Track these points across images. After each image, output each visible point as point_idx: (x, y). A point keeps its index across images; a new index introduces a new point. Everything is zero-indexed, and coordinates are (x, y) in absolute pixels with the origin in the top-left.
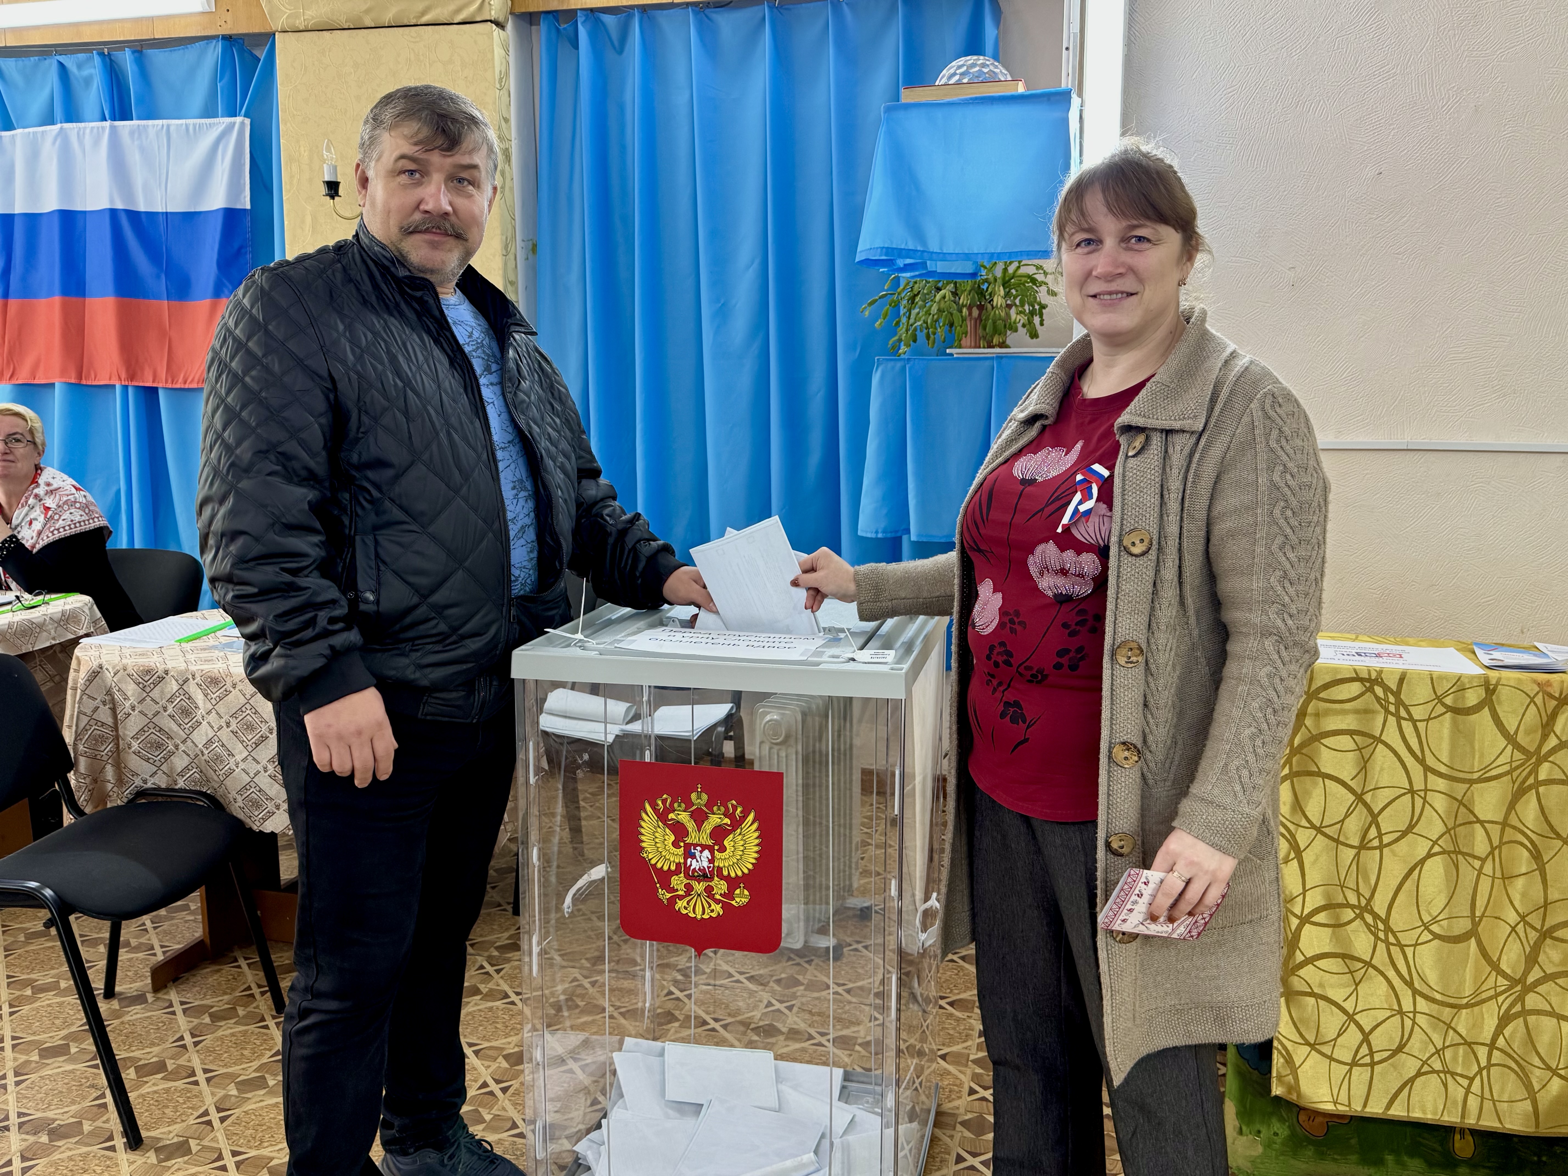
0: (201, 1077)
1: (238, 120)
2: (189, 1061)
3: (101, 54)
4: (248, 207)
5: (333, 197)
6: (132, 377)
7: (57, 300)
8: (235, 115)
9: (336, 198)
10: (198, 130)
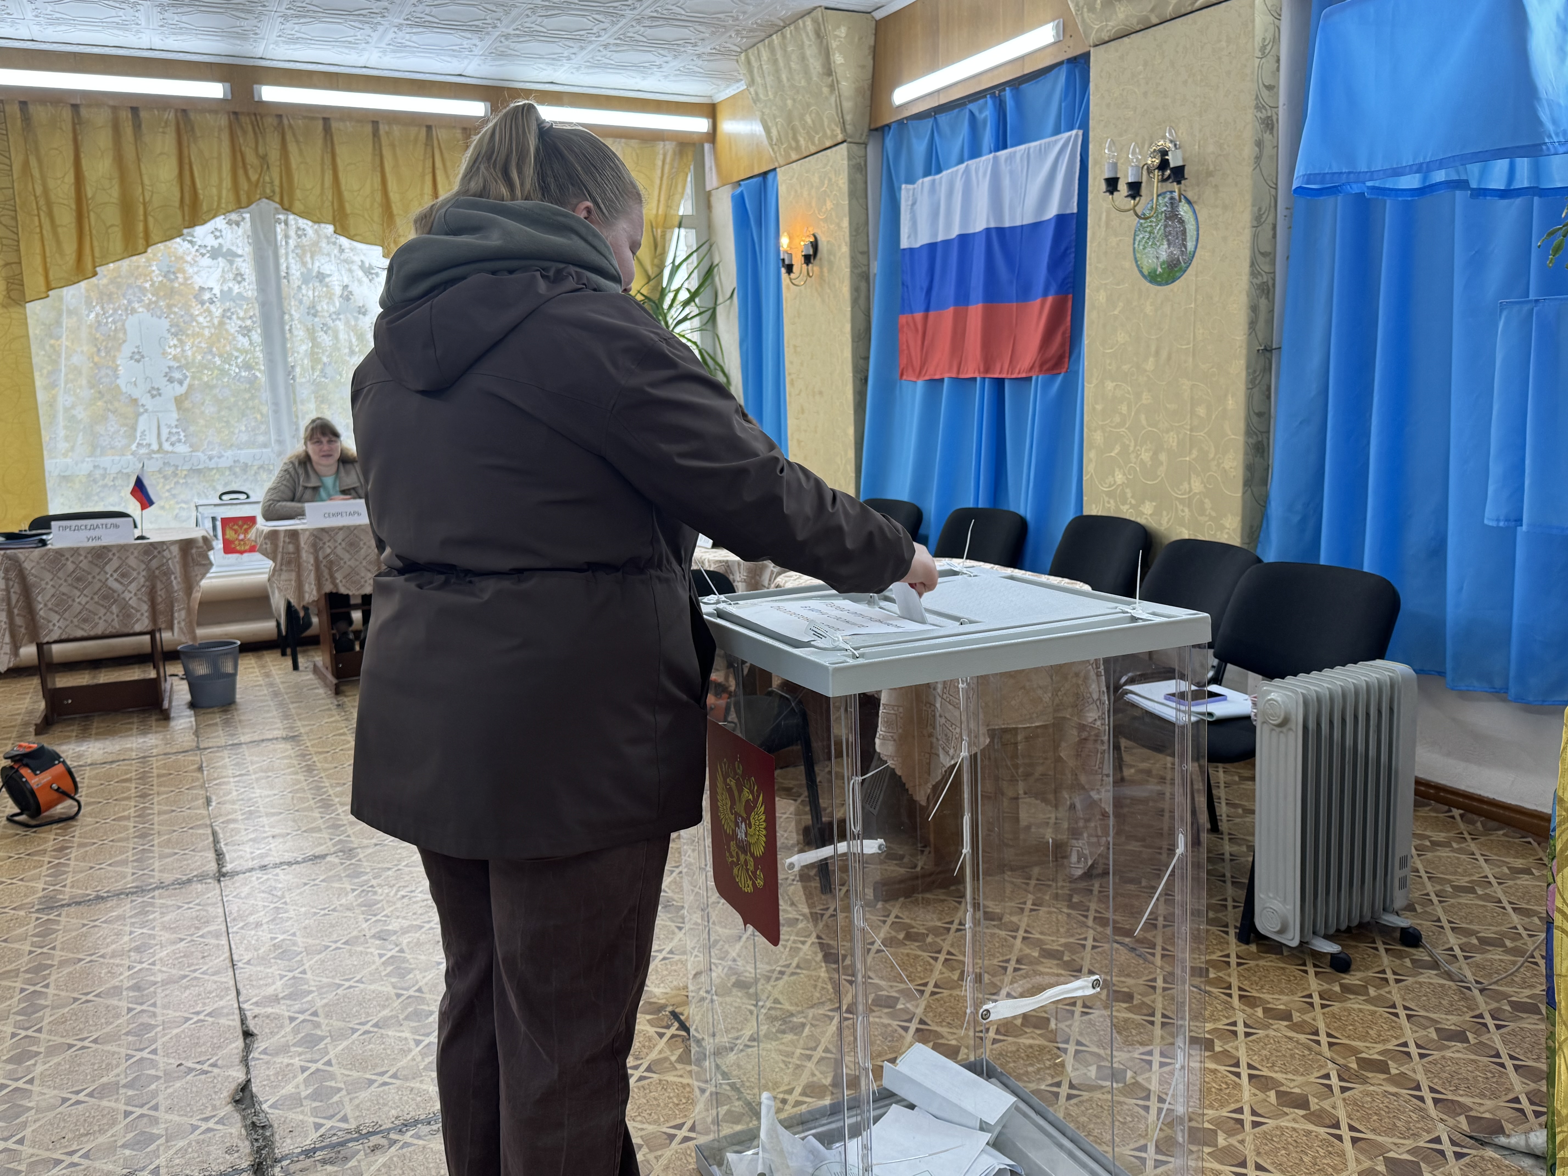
0: (1158, 1019)
1: (1074, 132)
2: (1153, 1002)
3: (993, 96)
4: (1075, 211)
5: (1112, 193)
6: (987, 370)
7: (980, 305)
8: (1072, 129)
9: (1115, 193)
10: (1048, 147)
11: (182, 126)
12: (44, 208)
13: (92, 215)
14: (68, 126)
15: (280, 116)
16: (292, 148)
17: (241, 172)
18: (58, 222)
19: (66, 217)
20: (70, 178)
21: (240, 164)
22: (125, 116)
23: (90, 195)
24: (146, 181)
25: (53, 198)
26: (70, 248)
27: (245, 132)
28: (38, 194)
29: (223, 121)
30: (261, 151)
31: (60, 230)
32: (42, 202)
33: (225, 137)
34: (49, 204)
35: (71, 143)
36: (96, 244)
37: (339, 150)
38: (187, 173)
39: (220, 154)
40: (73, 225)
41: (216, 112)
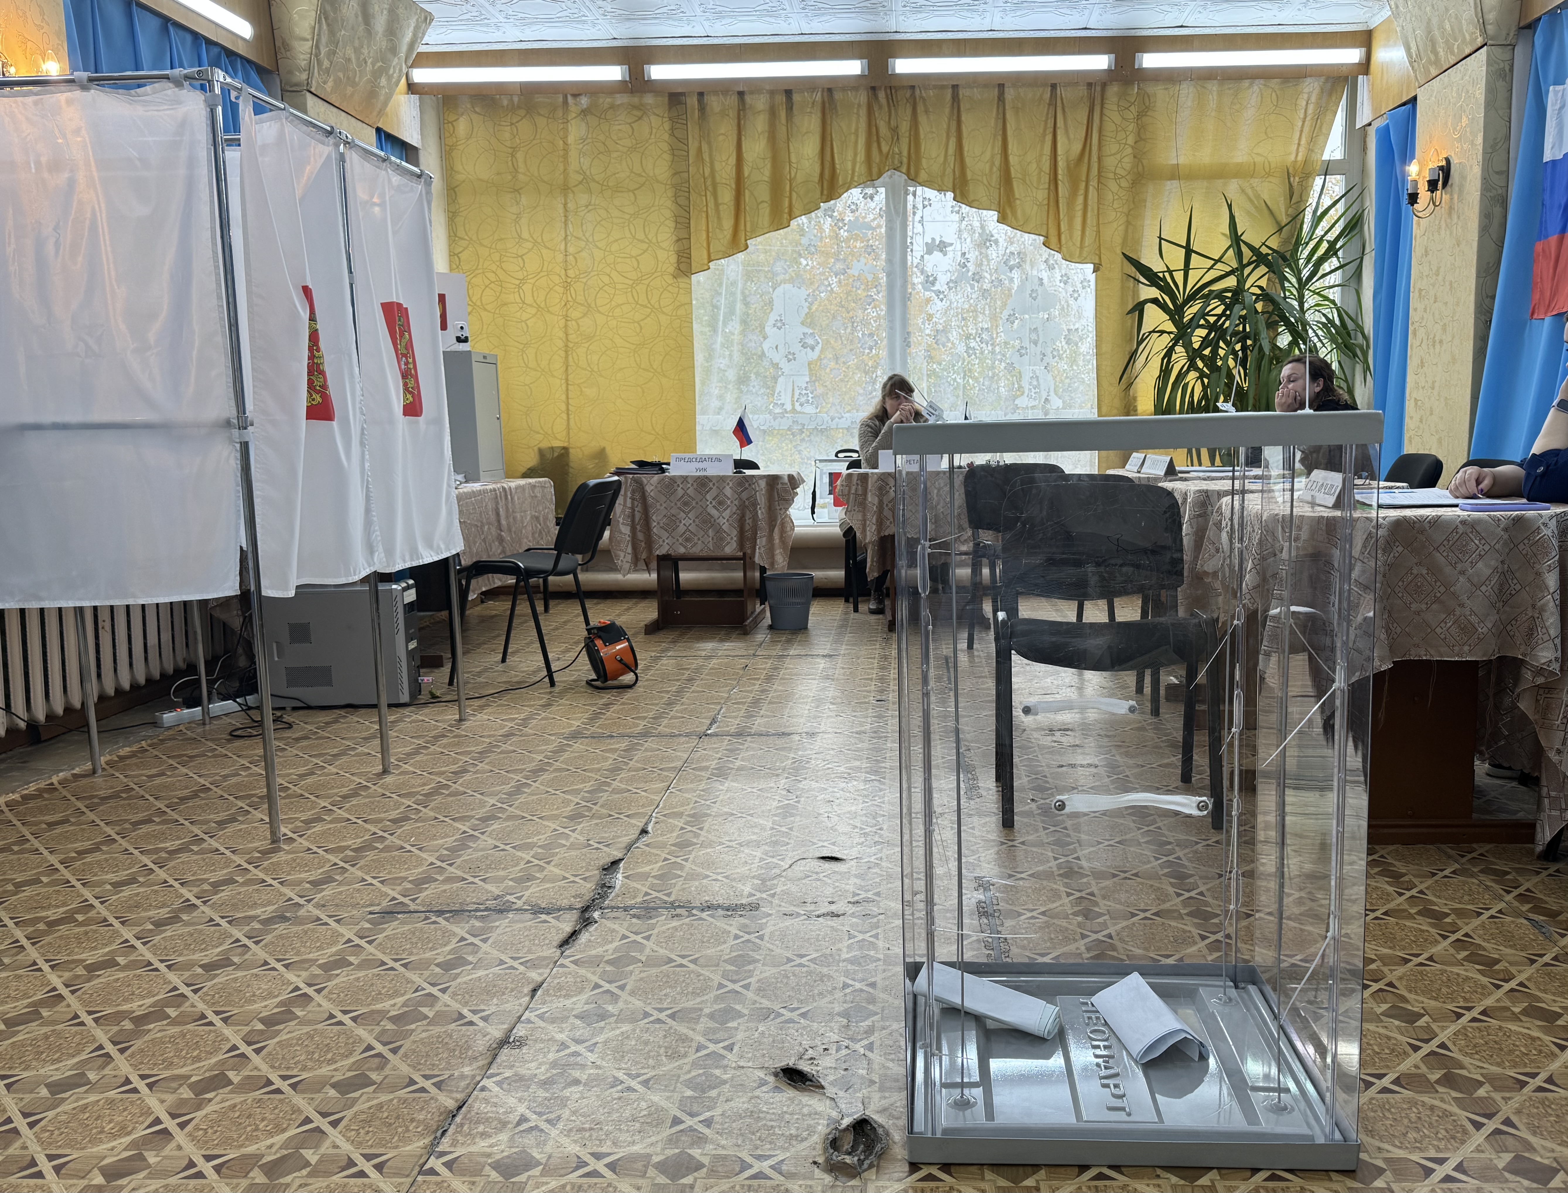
11: (827, 105)
12: (710, 188)
13: (747, 193)
14: (733, 114)
15: (913, 87)
16: (922, 119)
17: (875, 145)
18: (720, 201)
19: (727, 196)
20: (733, 160)
21: (875, 138)
22: (781, 99)
23: (746, 174)
24: (793, 160)
25: (718, 179)
26: (728, 224)
27: (881, 107)
28: (707, 174)
29: (862, 97)
30: (893, 123)
31: (721, 207)
32: (709, 183)
33: (863, 112)
34: (715, 185)
35: (735, 128)
36: (748, 219)
37: (964, 118)
38: (828, 149)
39: (857, 130)
40: (732, 203)
41: (855, 89)
